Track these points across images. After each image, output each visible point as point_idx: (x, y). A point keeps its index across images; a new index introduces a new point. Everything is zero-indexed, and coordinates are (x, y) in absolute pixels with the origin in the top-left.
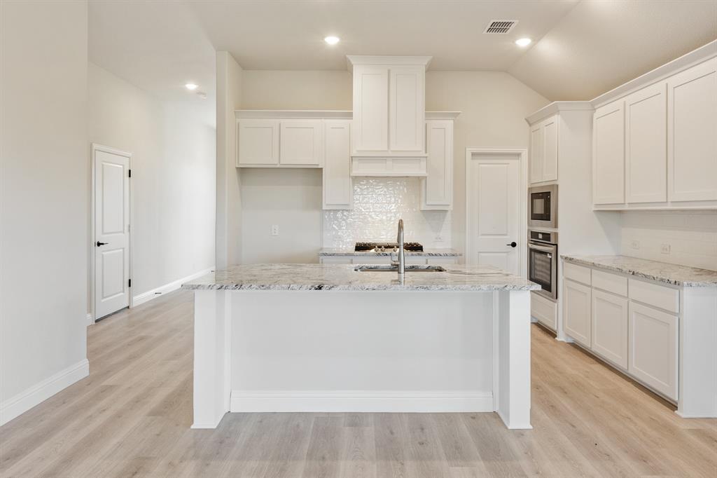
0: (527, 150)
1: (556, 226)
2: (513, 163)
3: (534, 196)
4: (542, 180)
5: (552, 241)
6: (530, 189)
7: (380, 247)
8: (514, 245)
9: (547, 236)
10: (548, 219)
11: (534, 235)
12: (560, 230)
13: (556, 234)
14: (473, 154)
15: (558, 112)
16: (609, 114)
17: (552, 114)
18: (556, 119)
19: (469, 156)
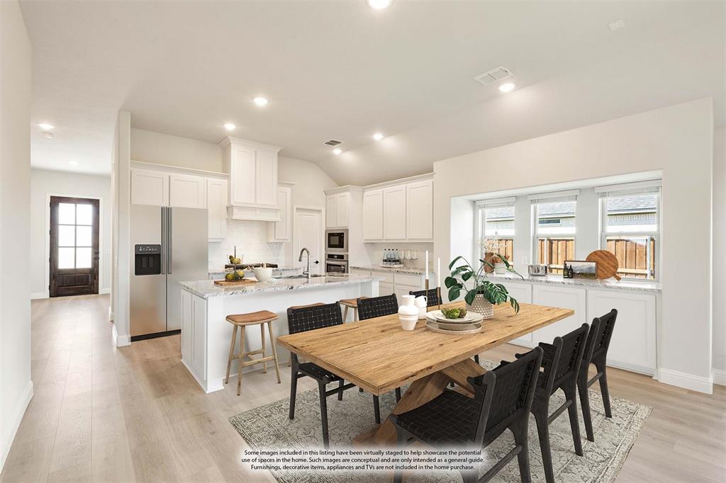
0: (324, 209)
1: (347, 251)
2: (317, 215)
3: (330, 235)
4: (336, 226)
5: (345, 259)
6: (326, 231)
7: (251, 267)
8: (317, 262)
9: (341, 257)
10: (342, 247)
11: (331, 257)
12: (350, 253)
13: (347, 255)
14: (297, 209)
15: (348, 190)
16: (373, 196)
17: (345, 191)
18: (348, 194)
19: (295, 210)
